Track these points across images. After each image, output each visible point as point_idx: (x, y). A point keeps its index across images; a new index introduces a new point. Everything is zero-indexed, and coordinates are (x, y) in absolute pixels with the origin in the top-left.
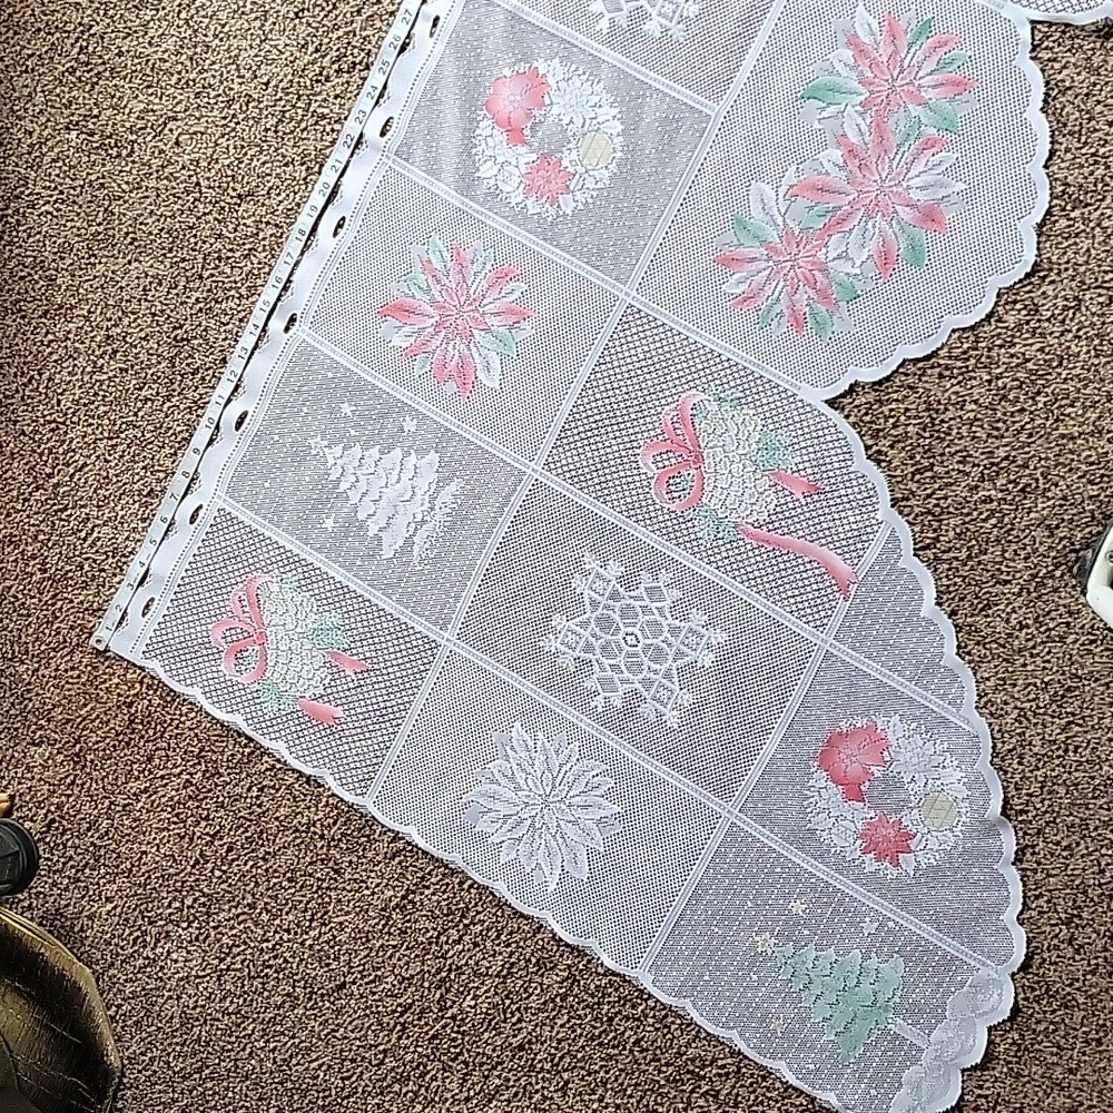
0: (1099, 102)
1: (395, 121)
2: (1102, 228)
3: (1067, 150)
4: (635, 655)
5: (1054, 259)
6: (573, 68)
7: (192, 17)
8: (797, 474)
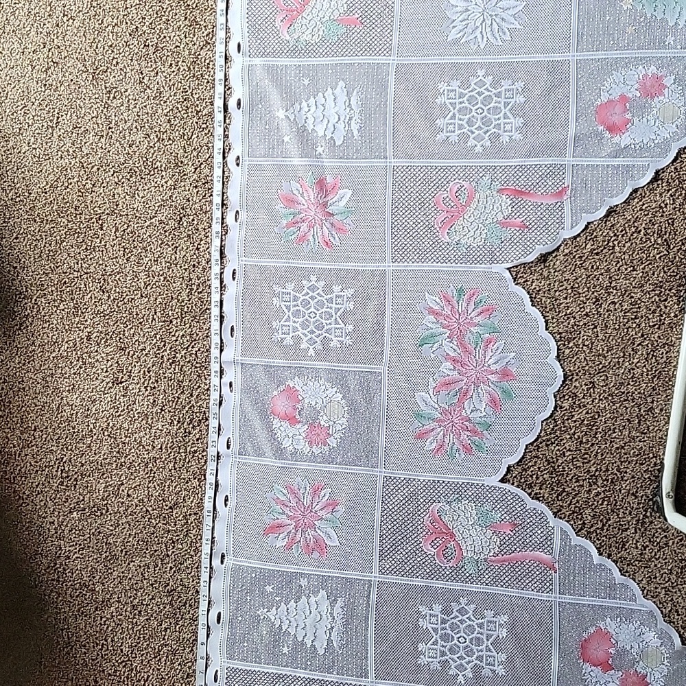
0: (556, 291)
1: (232, 438)
2: (586, 346)
3: (553, 318)
4: (467, 646)
5: (572, 369)
6: (306, 377)
7: (111, 432)
8: (503, 522)
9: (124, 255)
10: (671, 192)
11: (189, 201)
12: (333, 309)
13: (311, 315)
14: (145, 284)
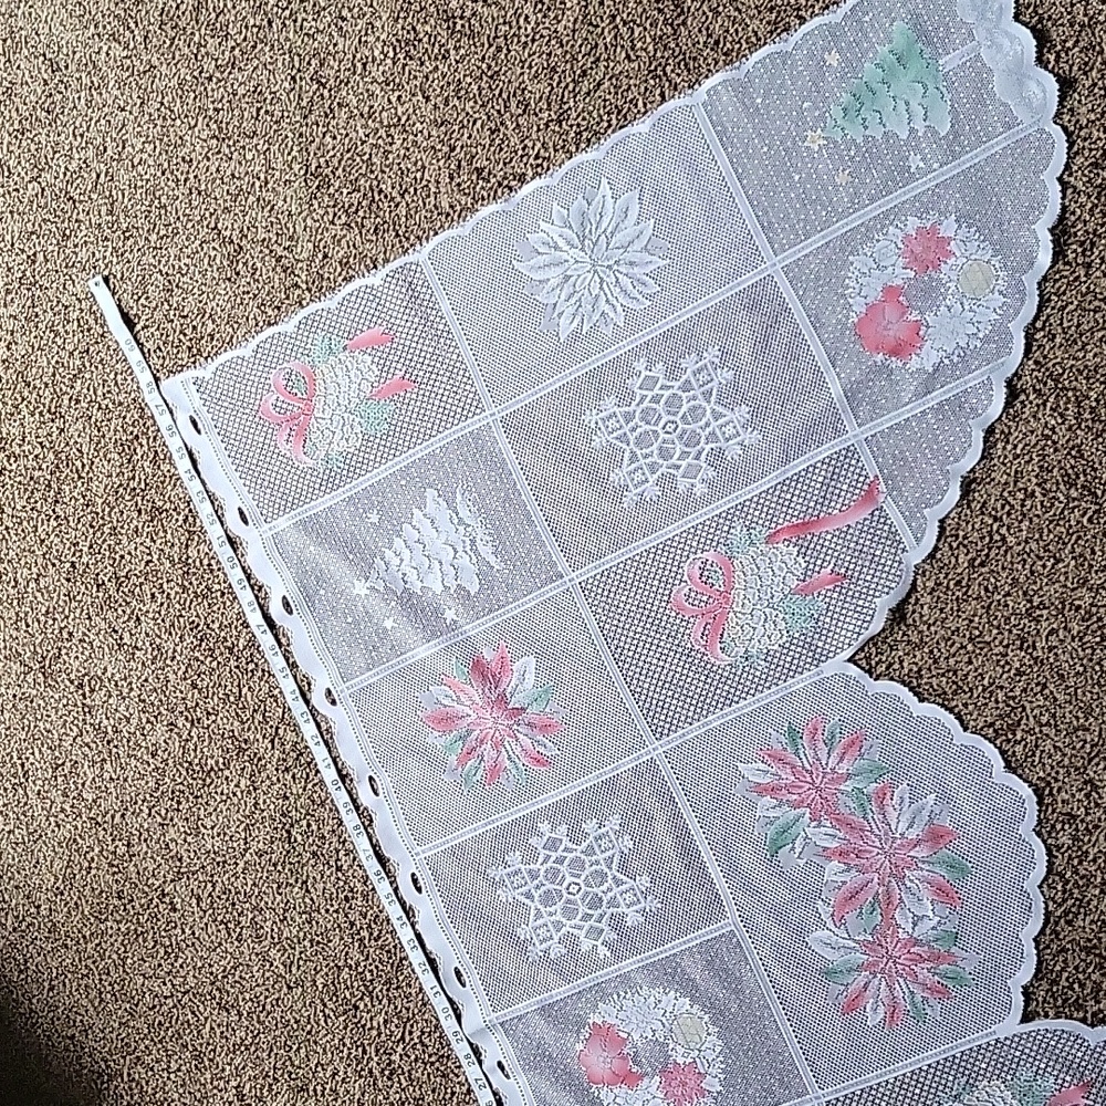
0: (947, 658)
2: (1046, 725)
3: (965, 705)
5: (1041, 774)
6: (615, 996)
9: (229, 934)
10: (1049, 404)
11: (288, 798)
12: (602, 862)
13: (571, 890)
14: (285, 966)
